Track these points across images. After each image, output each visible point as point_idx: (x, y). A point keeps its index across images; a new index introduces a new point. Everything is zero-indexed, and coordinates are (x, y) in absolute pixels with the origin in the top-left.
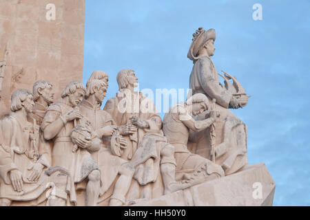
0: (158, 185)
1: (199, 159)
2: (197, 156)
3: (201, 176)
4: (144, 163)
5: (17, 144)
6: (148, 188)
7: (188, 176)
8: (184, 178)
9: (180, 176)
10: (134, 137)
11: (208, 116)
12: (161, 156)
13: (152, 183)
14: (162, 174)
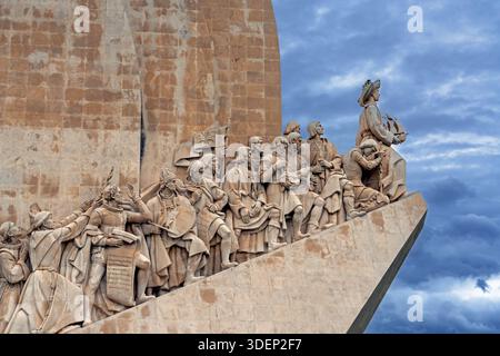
0: (342, 213)
1: (371, 191)
2: (370, 189)
3: (373, 205)
4: (331, 196)
5: (243, 189)
6: (335, 216)
7: (363, 204)
8: (360, 206)
9: (357, 204)
10: (323, 176)
11: (376, 156)
12: (344, 191)
13: (338, 212)
14: (344, 204)
